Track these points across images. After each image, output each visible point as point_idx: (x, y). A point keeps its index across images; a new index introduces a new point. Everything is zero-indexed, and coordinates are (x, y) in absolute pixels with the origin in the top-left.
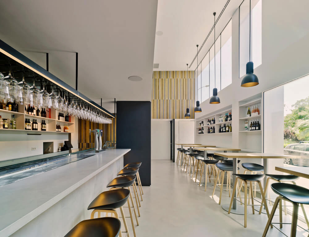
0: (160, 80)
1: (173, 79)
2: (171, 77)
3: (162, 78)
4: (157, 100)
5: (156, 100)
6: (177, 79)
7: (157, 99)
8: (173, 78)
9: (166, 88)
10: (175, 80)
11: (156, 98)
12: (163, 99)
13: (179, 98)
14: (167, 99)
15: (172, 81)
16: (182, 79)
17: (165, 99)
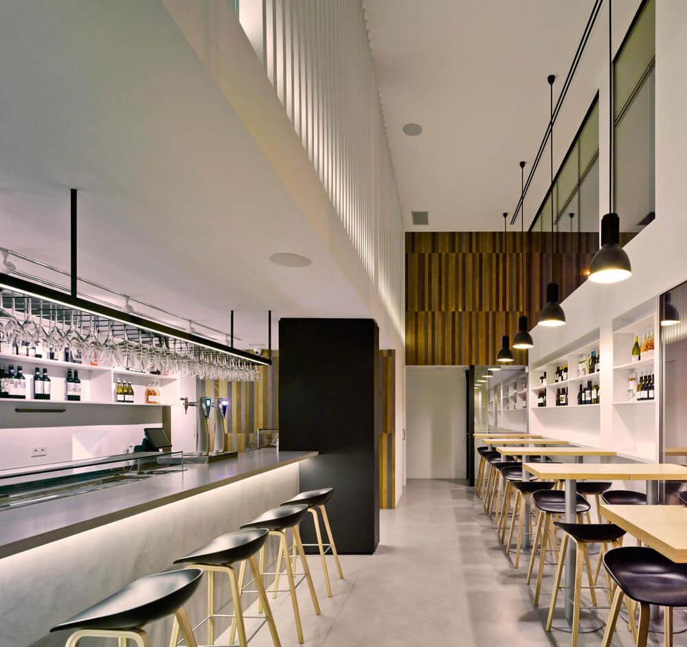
0: (435, 257)
1: (470, 254)
2: (465, 249)
3: (440, 251)
4: (426, 313)
5: (423, 313)
6: (481, 255)
7: (427, 310)
8: (470, 251)
9: (451, 278)
10: (474, 256)
11: (423, 309)
12: (443, 310)
13: (486, 308)
14: (453, 310)
15: (467, 260)
16: (494, 255)
17: (447, 309)
